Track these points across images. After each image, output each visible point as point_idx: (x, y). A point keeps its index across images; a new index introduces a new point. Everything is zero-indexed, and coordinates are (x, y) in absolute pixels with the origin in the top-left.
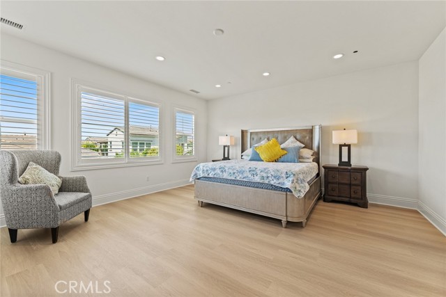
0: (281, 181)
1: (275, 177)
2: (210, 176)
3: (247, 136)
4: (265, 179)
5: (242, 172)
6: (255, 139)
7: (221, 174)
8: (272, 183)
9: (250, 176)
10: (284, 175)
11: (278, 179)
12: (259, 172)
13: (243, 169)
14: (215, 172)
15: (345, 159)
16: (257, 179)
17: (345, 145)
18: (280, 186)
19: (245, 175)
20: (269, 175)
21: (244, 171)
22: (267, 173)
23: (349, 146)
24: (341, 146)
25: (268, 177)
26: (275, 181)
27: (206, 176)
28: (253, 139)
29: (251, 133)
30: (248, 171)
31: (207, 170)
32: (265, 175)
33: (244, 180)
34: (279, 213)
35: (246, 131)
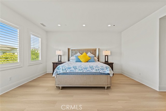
0: (104, 71)
1: (102, 69)
2: (68, 72)
3: (70, 51)
4: (98, 70)
5: (86, 68)
6: (74, 53)
7: (74, 70)
8: (101, 72)
9: (90, 70)
10: (105, 68)
11: (103, 70)
12: (94, 68)
13: (87, 67)
14: (71, 69)
15: (106, 60)
16: (94, 71)
17: (106, 56)
18: (104, 73)
19: (88, 70)
20: (99, 69)
21: (87, 68)
22: (98, 68)
23: (108, 56)
24: (105, 56)
25: (99, 70)
26: (102, 71)
27: (65, 72)
28: (73, 52)
29: (72, 50)
30: (89, 67)
31: (65, 69)
32: (97, 69)
33: (88, 72)
34: (104, 84)
35: (70, 49)
